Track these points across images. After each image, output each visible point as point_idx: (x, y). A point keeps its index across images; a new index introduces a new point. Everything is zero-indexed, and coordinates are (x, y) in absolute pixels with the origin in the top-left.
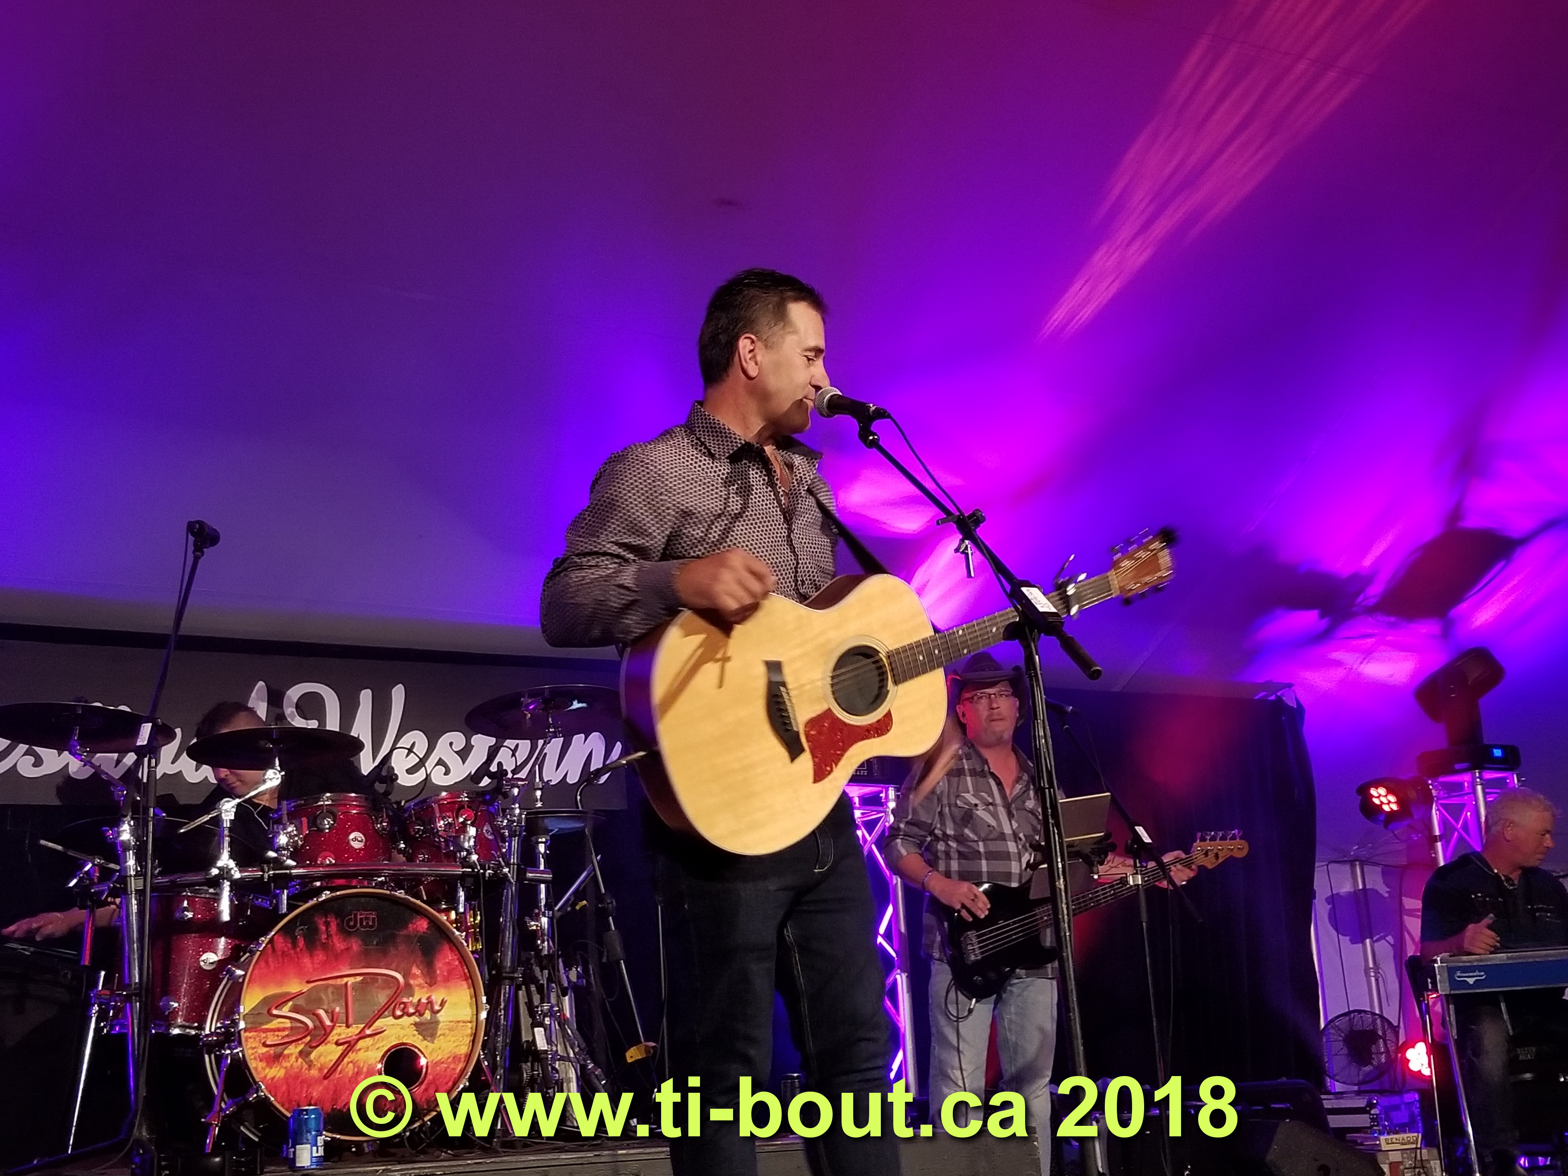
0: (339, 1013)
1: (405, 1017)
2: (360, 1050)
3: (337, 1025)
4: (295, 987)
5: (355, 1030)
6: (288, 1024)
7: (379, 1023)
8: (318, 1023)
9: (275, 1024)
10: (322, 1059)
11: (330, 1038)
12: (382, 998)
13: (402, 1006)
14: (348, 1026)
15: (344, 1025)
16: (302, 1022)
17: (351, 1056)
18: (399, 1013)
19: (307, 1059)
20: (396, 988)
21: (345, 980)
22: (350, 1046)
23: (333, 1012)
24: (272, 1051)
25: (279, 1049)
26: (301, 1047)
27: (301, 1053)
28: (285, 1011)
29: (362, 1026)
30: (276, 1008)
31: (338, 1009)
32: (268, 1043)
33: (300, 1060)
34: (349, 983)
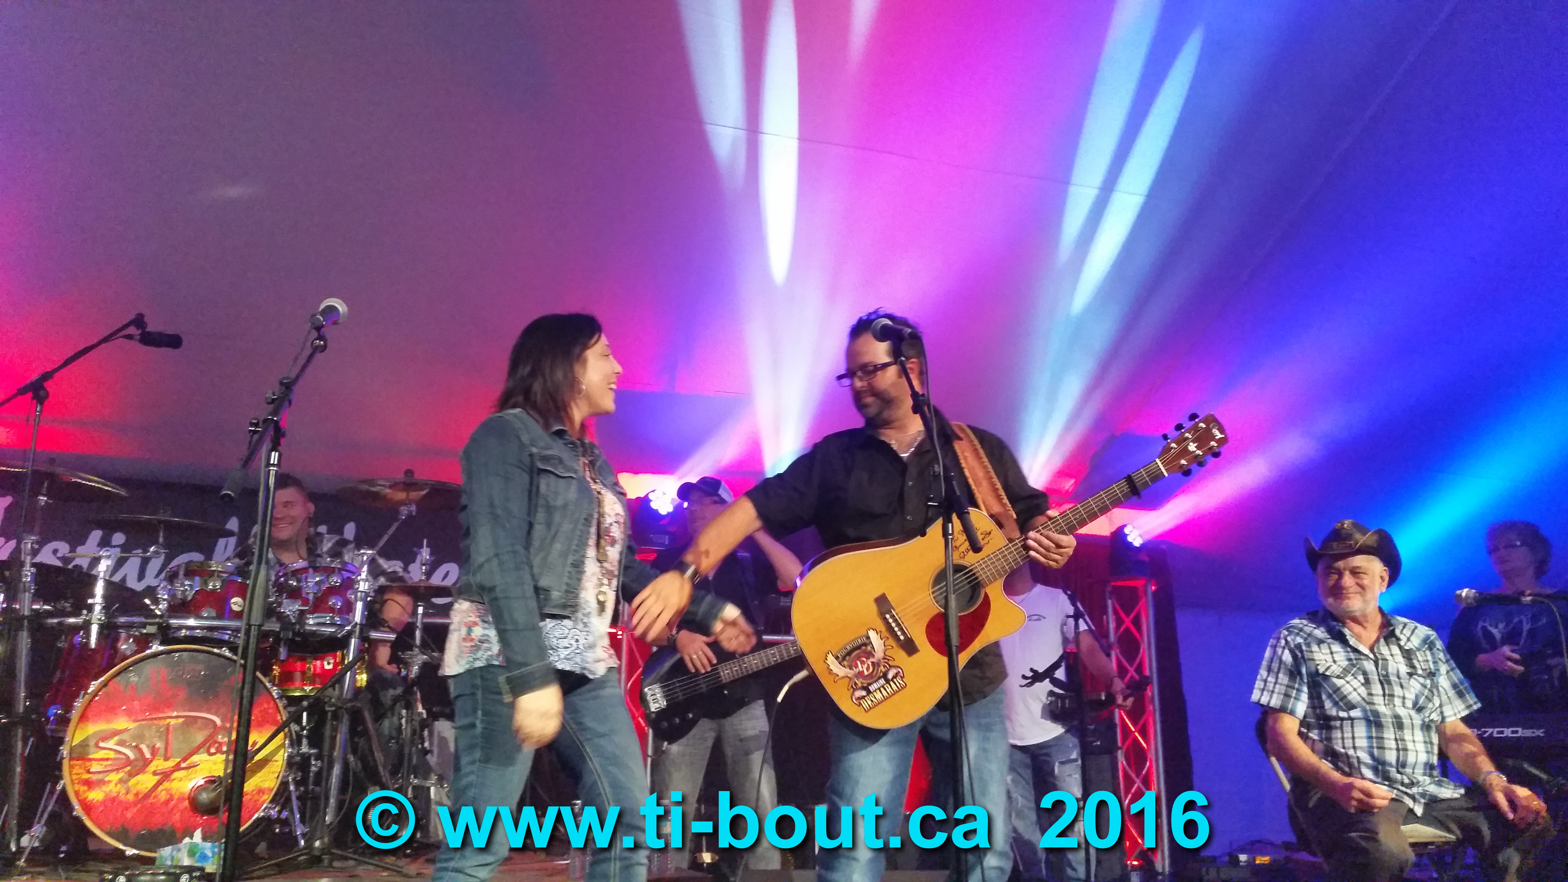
0: (159, 748)
1: (218, 755)
2: (174, 780)
3: (157, 758)
4: (122, 723)
5: (171, 763)
6: (112, 755)
7: (195, 758)
8: (138, 756)
9: (101, 754)
10: (139, 787)
11: (148, 769)
12: (200, 737)
13: (216, 745)
14: (166, 759)
15: (162, 758)
16: (124, 754)
17: (166, 785)
18: (213, 750)
19: (125, 786)
20: (212, 730)
21: (168, 720)
22: (166, 776)
23: (154, 746)
24: (95, 777)
25: (100, 776)
26: (121, 775)
27: (121, 781)
28: (111, 744)
29: (179, 760)
30: (103, 741)
31: (158, 745)
32: (92, 770)
33: (119, 786)
34: (171, 724)
